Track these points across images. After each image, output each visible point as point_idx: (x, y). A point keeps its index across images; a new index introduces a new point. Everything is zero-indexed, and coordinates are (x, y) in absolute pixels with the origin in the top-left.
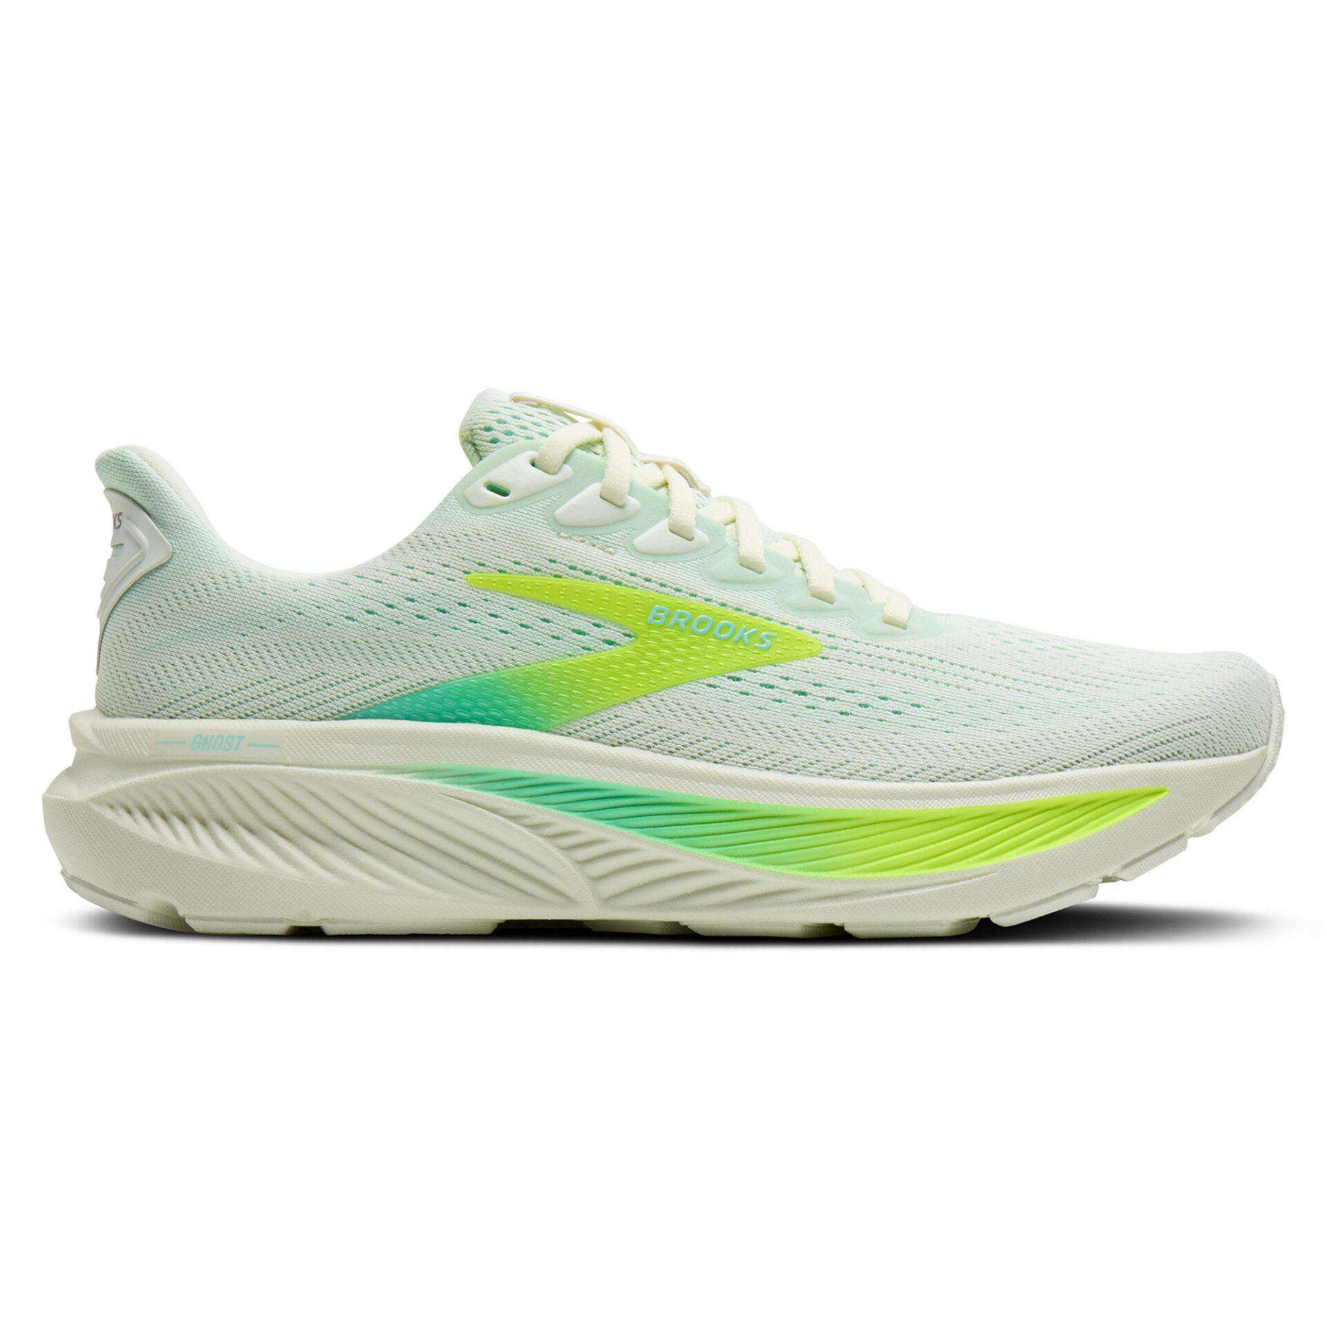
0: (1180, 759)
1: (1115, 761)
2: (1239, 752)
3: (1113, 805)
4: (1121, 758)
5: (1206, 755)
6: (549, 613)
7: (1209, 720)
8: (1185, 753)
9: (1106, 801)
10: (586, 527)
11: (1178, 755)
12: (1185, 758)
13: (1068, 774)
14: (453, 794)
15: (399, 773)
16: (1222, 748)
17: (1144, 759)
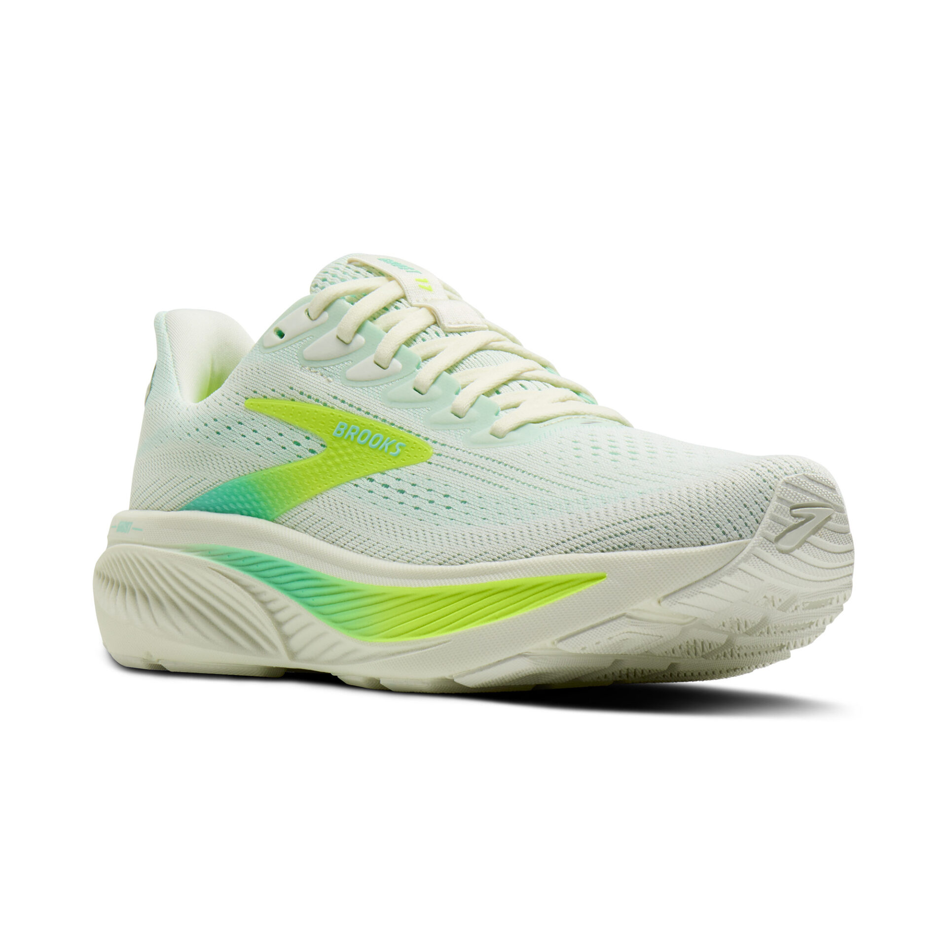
0: (632, 549)
1: (571, 550)
2: (702, 544)
3: (557, 588)
4: (577, 548)
5: (659, 546)
6: (284, 429)
7: (669, 515)
8: (637, 544)
9: (552, 584)
10: (320, 361)
11: (631, 546)
12: (638, 548)
13: (532, 560)
14: (216, 568)
15: (192, 552)
16: (679, 540)
17: (598, 549)
